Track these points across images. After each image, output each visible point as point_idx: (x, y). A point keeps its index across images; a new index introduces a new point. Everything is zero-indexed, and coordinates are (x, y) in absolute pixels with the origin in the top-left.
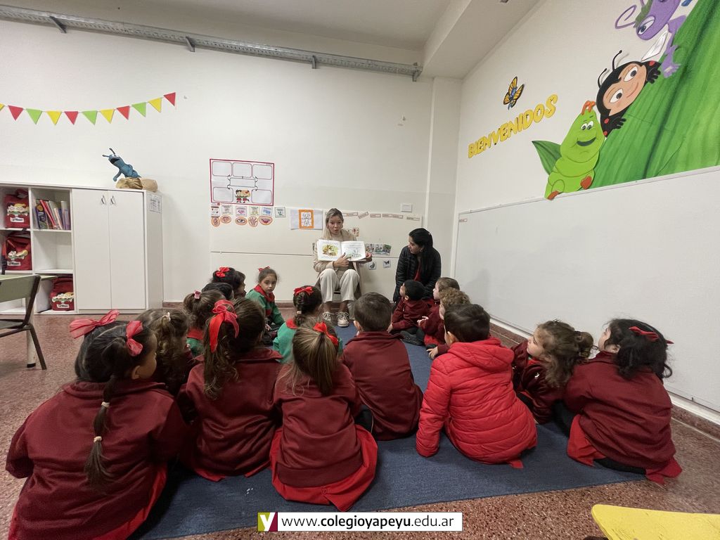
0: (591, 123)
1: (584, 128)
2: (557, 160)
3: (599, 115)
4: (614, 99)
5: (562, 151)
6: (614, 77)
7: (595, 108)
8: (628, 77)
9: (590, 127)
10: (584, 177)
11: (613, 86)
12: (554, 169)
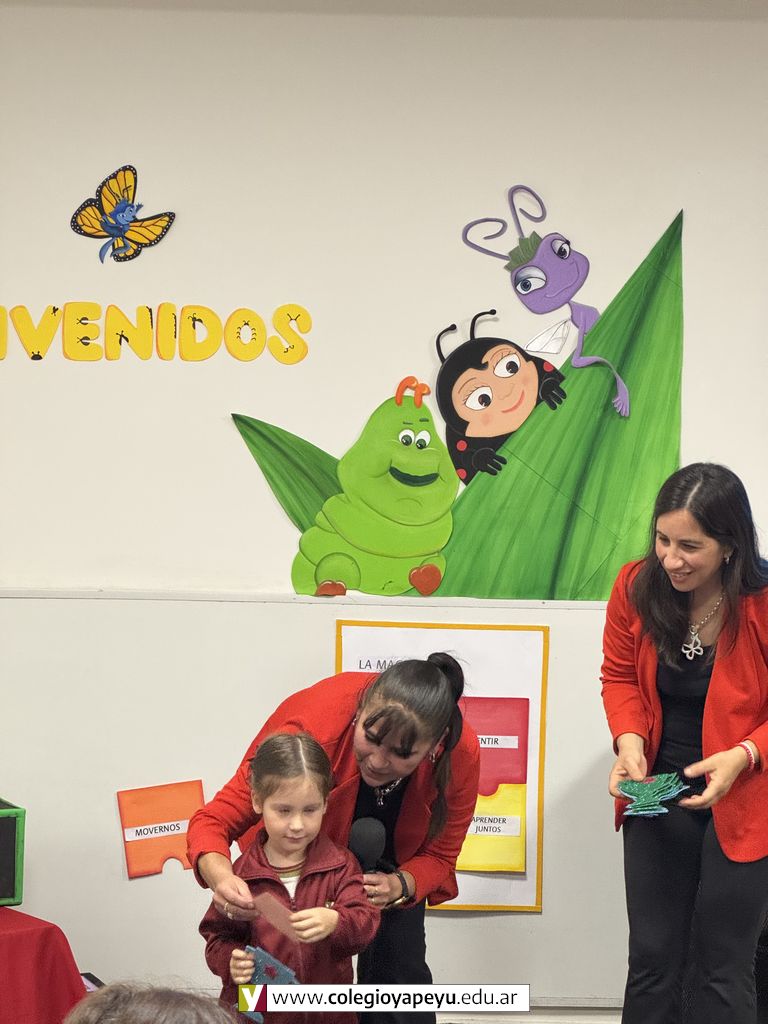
0: (424, 436)
1: (407, 441)
2: (326, 498)
3: (440, 425)
4: (473, 402)
5: (344, 477)
6: (473, 354)
7: (431, 402)
8: (501, 370)
9: (422, 445)
10: (417, 562)
11: (470, 373)
12: (320, 517)
